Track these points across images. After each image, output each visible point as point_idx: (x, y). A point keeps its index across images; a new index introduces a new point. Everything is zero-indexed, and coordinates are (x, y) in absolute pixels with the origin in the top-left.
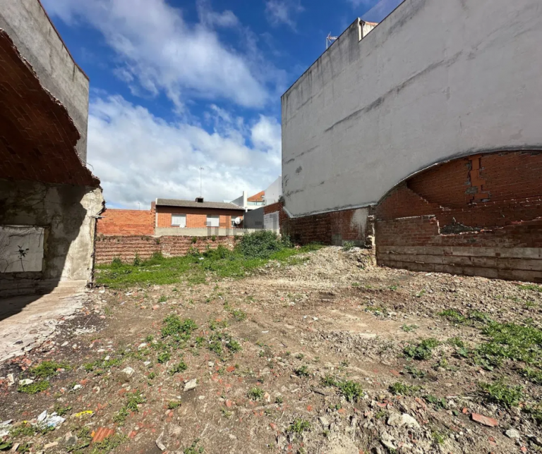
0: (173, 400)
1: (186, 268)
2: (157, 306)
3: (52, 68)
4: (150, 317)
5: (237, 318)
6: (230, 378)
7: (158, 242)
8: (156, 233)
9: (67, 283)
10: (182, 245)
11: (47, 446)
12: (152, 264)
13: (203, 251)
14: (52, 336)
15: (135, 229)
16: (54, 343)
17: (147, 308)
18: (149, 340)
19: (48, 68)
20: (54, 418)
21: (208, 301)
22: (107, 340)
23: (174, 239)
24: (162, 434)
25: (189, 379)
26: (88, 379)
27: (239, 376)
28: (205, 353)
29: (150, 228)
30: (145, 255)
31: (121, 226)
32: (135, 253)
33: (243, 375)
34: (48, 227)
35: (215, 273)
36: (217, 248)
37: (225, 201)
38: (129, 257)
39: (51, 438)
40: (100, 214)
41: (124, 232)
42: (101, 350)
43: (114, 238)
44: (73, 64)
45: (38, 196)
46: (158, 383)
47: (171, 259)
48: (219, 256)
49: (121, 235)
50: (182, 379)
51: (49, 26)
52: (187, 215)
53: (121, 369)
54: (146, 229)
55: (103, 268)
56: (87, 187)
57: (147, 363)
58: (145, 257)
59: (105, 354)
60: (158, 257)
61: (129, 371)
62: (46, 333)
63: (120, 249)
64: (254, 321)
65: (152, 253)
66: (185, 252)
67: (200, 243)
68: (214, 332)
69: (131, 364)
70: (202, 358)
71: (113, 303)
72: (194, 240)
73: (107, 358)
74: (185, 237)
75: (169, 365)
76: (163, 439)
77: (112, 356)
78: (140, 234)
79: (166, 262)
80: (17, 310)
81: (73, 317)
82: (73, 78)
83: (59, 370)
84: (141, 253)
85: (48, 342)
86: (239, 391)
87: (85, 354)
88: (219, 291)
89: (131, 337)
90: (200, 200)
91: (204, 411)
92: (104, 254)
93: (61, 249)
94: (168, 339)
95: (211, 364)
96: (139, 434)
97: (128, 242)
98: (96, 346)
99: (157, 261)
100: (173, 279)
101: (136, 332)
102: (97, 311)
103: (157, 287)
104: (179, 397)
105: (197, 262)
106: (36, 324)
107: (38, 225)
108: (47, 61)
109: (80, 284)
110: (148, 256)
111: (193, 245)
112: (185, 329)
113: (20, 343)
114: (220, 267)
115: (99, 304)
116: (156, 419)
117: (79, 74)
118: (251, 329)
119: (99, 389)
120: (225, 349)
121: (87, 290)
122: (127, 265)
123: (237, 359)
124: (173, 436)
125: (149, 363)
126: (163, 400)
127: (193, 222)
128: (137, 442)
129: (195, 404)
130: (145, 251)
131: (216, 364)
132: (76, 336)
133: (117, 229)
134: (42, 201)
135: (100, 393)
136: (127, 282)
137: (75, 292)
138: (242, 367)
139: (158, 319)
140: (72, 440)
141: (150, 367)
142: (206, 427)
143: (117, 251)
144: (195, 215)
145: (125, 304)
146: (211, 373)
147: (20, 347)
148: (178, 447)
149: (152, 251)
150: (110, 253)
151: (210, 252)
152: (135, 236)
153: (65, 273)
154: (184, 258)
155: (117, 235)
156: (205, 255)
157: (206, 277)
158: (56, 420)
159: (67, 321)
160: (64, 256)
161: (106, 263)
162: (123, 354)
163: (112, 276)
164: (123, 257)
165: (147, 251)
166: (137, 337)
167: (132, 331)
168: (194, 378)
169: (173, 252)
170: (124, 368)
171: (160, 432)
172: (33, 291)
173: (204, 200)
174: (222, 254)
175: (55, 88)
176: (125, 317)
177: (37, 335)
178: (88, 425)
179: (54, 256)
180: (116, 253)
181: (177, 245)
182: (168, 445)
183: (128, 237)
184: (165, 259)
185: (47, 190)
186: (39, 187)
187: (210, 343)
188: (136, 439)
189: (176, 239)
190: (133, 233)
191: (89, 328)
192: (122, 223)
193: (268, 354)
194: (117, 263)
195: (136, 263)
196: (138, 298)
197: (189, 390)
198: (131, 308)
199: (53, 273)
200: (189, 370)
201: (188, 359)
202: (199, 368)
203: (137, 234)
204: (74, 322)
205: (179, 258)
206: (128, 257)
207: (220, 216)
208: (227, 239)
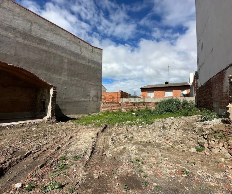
3: (81, 52)
7: (120, 105)
10: (129, 106)
30: (116, 110)
34: (46, 100)
43: (108, 103)
44: (92, 47)
45: (45, 92)
47: (125, 112)
49: (110, 102)
56: (50, 87)
67: (137, 105)
72: (134, 104)
74: (130, 103)
78: (115, 101)
93: (47, 106)
117: (96, 49)
127: (158, 95)
149: (118, 108)
160: (48, 108)
169: (126, 109)
180: (108, 108)
181: (127, 106)
184: (122, 112)
185: (46, 90)
189: (127, 103)
199: (46, 113)
207: (173, 91)
208: (151, 104)
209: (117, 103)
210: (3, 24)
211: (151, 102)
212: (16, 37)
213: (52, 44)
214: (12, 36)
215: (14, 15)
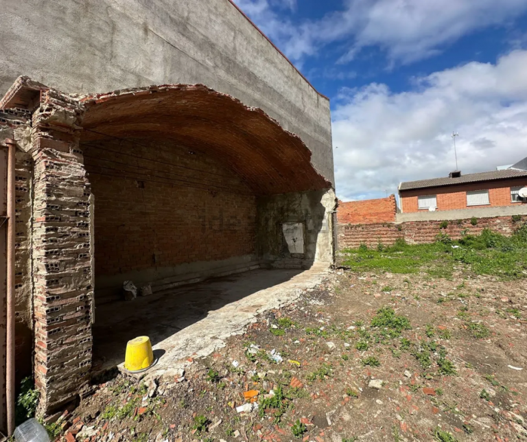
0: (355, 388)
1: (430, 257)
2: (379, 295)
3: (304, 106)
4: (369, 304)
5: (474, 333)
6: (423, 402)
7: (399, 228)
8: (398, 219)
9: (318, 264)
10: (428, 230)
11: (269, 371)
12: (394, 251)
13: (458, 238)
14: (296, 301)
15: (376, 217)
16: (296, 306)
17: (370, 294)
18: (359, 325)
19: (302, 108)
20: (278, 356)
21: (441, 301)
22: (328, 314)
23: (417, 225)
24: (334, 411)
25: (377, 378)
26: (304, 339)
27: (436, 406)
28: (407, 358)
29: (391, 215)
30: (388, 241)
31: (364, 216)
32: (378, 239)
33: (442, 407)
34: (305, 222)
35: (470, 268)
36: (480, 234)
37: (499, 168)
38: (373, 245)
39: (272, 368)
40: (334, 210)
41: (368, 220)
42: (321, 321)
43: (359, 226)
44: (316, 94)
45: (297, 202)
46: (350, 367)
47: (417, 246)
48: (483, 244)
49: (365, 223)
50: (369, 374)
51: (300, 77)
52: (438, 195)
53: (327, 341)
54: (387, 216)
55: (353, 252)
56: (324, 189)
57: (347, 345)
58: (388, 243)
59: (323, 325)
60: (401, 244)
61: (331, 345)
62: (293, 298)
63: (365, 236)
64: (500, 346)
65: (395, 239)
66: (433, 238)
67: (453, 228)
68: (428, 340)
69: (335, 340)
70: (401, 363)
71: (345, 284)
72: (444, 225)
73: (322, 328)
74: (431, 222)
75: (364, 355)
76: (333, 416)
77: (326, 328)
78: (381, 221)
79: (410, 249)
80: (287, 279)
81: (312, 290)
82: (318, 105)
83: (292, 326)
84: (383, 239)
85: (293, 305)
86: (426, 422)
87: (310, 320)
88: (464, 292)
89: (346, 317)
90: (456, 175)
91: (375, 416)
92: (353, 240)
93: (312, 238)
94: (375, 330)
95: (408, 373)
96: (319, 400)
97: (372, 229)
98: (320, 316)
99: (400, 248)
100: (411, 267)
101: (353, 314)
102: (329, 289)
103: (389, 275)
104: (361, 389)
105: (447, 252)
106: (291, 290)
107: (299, 222)
108: (301, 103)
109: (326, 265)
110: (391, 243)
111: (443, 230)
112: (397, 325)
113: (280, 301)
114: (478, 260)
115: (333, 284)
116: (335, 396)
117: (322, 100)
118: (490, 354)
119: (308, 349)
120: (435, 365)
121: (330, 270)
122: (372, 251)
123: (445, 383)
124: (342, 419)
125: (348, 345)
126: (346, 383)
127: (447, 202)
128: (315, 404)
129: (372, 405)
130: (388, 237)
131: (413, 376)
132: (310, 305)
133: (361, 218)
134: (300, 204)
135: (308, 353)
136: (366, 266)
137: (322, 271)
138: (446, 397)
139: (374, 308)
140: (281, 376)
141: (348, 349)
142: (369, 433)
143: (361, 238)
144: (448, 195)
145: (354, 287)
146: (401, 383)
147: (279, 303)
148: (341, 431)
149: (394, 237)
150: (357, 240)
151: (469, 238)
152: (377, 224)
153: (317, 256)
154: (432, 245)
155: (361, 223)
156: (462, 242)
157: (453, 270)
158: (278, 358)
159: (308, 292)
160: (315, 243)
161: (355, 248)
162: (334, 330)
163: (358, 260)
164: (368, 243)
165: (390, 237)
166: (351, 319)
167: (350, 312)
168: (381, 379)
169: (417, 238)
170: (329, 341)
171: (333, 409)
172: (300, 266)
173: (462, 174)
174: (489, 241)
175: (307, 119)
176: (348, 298)
177: (289, 298)
178: (293, 372)
179: (309, 243)
180: (361, 240)
181: (422, 231)
182: (334, 424)
183: (371, 224)
184: (408, 246)
185: (301, 196)
186: (298, 195)
187: (420, 350)
188: (315, 402)
189: (420, 225)
190: (375, 221)
191: (320, 301)
192: (365, 212)
193: (502, 400)
194: (364, 248)
195: (380, 249)
196: (367, 283)
197: (373, 388)
198: (357, 292)
199: (310, 256)
200: (381, 369)
201: (385, 358)
202: (391, 372)
203: (378, 221)
204: (312, 294)
205: (426, 245)
206: (372, 243)
207: (490, 190)
208: (498, 221)
209: (389, 226)
210: (196, 32)
211: (497, 217)
212: (216, 66)
213: (265, 85)
214: (210, 63)
215: (210, 11)
